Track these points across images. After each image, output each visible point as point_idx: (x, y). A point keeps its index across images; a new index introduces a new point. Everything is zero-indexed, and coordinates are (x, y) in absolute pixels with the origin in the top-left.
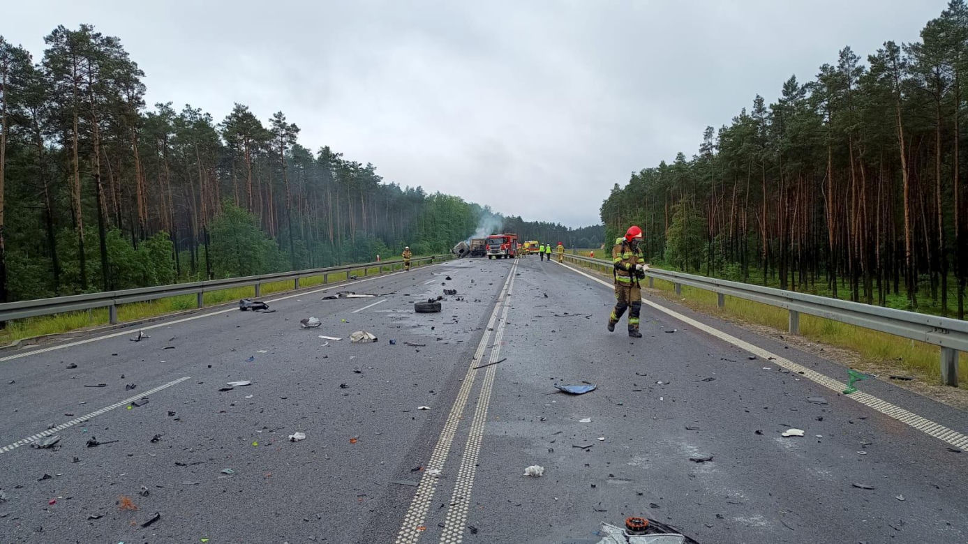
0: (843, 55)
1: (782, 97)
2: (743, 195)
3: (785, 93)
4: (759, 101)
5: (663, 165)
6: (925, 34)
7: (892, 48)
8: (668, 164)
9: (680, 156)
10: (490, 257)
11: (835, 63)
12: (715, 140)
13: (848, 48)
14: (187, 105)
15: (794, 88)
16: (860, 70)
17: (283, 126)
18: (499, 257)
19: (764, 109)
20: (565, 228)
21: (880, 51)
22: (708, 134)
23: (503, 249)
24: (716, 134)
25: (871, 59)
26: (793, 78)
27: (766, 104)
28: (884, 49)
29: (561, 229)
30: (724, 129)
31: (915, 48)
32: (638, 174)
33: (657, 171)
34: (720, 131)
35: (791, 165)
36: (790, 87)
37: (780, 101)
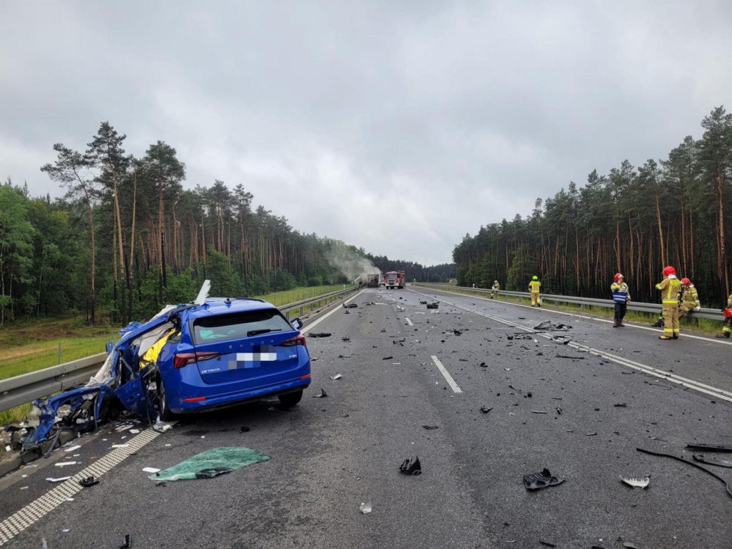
0: (623, 165)
1: (588, 183)
2: (563, 246)
3: (590, 181)
4: (572, 186)
5: (504, 222)
6: (671, 155)
7: (652, 164)
8: (508, 221)
9: (518, 216)
10: (387, 287)
11: (619, 167)
12: (543, 208)
13: (626, 161)
14: (198, 185)
15: (596, 178)
16: (634, 174)
17: (242, 194)
18: (392, 288)
19: (576, 191)
20: (420, 266)
21: (645, 165)
22: (538, 202)
23: (397, 282)
24: (543, 204)
25: (640, 169)
26: (595, 171)
27: (577, 188)
28: (648, 163)
29: (418, 267)
30: (549, 200)
31: (664, 163)
32: (485, 227)
33: (500, 226)
34: (546, 201)
35: (594, 230)
36: (593, 177)
37: (586, 186)
